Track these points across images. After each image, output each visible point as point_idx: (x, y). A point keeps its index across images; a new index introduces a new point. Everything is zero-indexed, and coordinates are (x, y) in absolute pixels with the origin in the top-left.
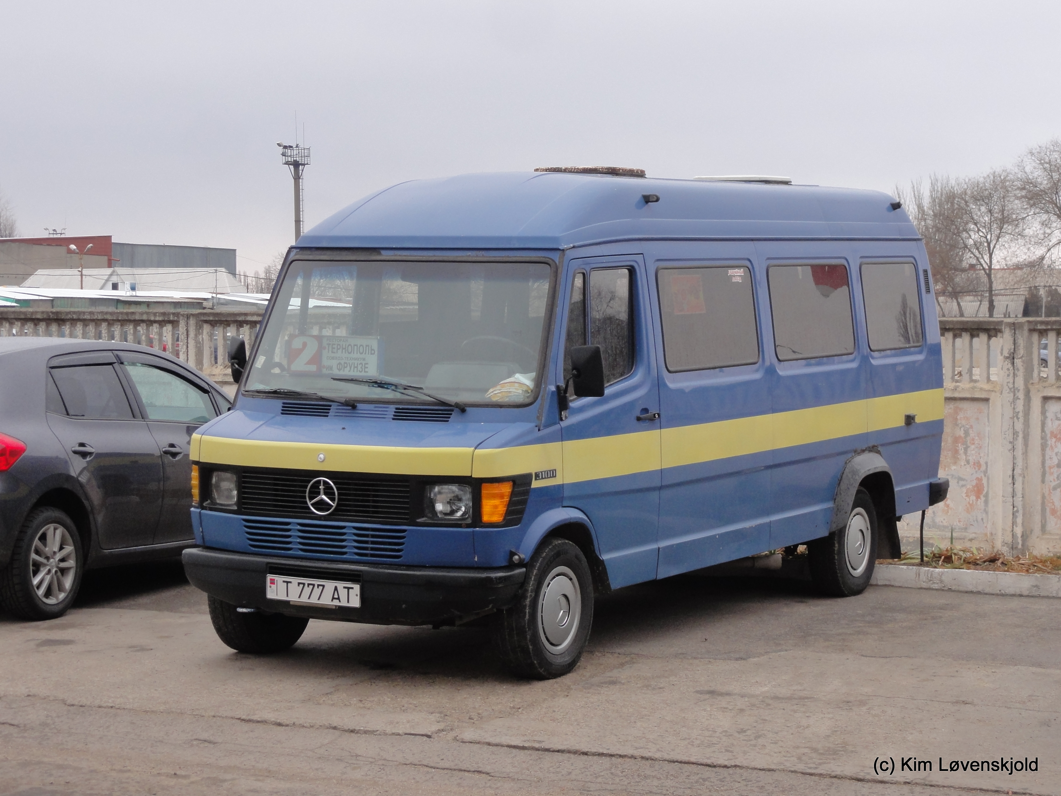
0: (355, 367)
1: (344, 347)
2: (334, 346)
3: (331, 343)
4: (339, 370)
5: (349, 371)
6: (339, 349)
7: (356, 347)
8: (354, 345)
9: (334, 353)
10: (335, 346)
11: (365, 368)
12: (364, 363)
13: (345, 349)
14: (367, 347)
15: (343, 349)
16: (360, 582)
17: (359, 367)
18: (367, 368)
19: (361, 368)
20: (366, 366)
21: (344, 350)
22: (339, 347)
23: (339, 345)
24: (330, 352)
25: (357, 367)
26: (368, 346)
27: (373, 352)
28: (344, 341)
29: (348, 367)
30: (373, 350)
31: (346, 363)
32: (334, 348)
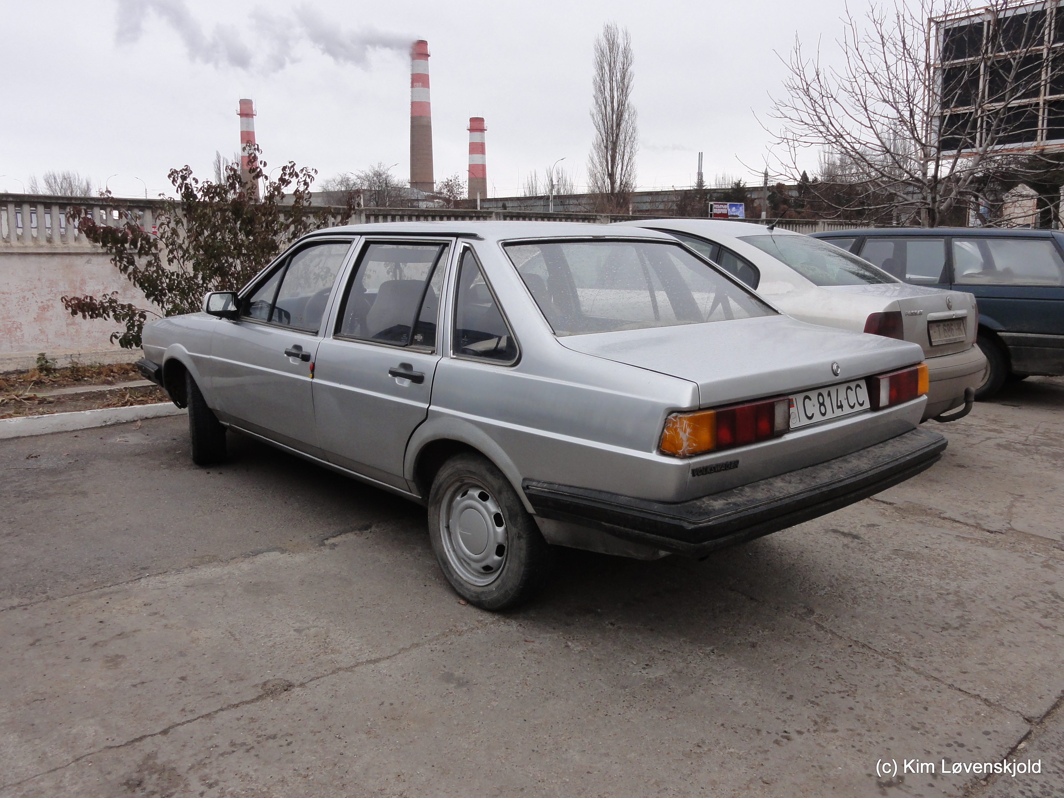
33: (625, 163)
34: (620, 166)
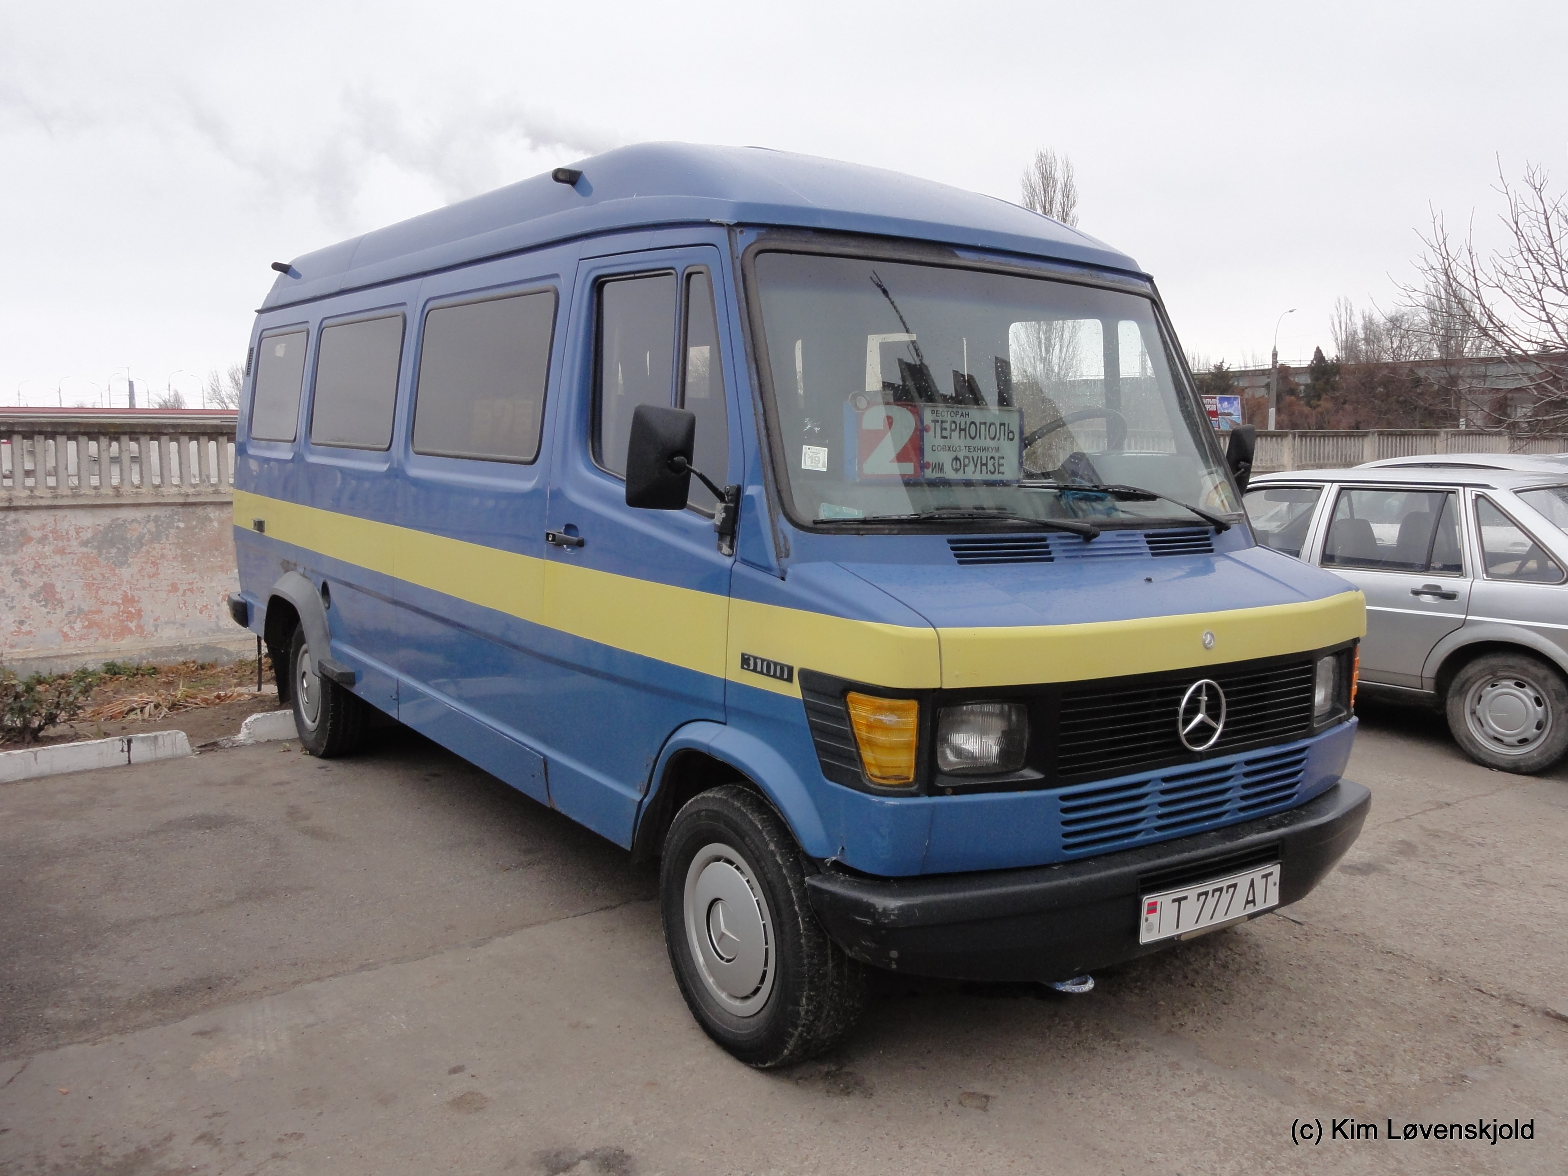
0: (982, 465)
1: (963, 427)
2: (945, 425)
3: (938, 418)
4: (957, 470)
5: (974, 473)
6: (954, 430)
7: (983, 427)
8: (981, 423)
9: (946, 438)
10: (947, 425)
11: (999, 465)
12: (996, 455)
13: (965, 430)
14: (1002, 427)
15: (961, 430)
16: (1277, 858)
17: (990, 463)
18: (1002, 465)
19: (994, 465)
20: (1001, 461)
21: (963, 433)
22: (953, 426)
23: (954, 422)
24: (938, 435)
25: (986, 465)
26: (1004, 424)
27: (1011, 436)
28: (962, 415)
29: (972, 465)
30: (1012, 432)
31: (967, 457)
32: (946, 429)
33: (1066, 343)
34: (1057, 347)
